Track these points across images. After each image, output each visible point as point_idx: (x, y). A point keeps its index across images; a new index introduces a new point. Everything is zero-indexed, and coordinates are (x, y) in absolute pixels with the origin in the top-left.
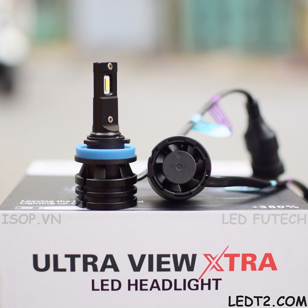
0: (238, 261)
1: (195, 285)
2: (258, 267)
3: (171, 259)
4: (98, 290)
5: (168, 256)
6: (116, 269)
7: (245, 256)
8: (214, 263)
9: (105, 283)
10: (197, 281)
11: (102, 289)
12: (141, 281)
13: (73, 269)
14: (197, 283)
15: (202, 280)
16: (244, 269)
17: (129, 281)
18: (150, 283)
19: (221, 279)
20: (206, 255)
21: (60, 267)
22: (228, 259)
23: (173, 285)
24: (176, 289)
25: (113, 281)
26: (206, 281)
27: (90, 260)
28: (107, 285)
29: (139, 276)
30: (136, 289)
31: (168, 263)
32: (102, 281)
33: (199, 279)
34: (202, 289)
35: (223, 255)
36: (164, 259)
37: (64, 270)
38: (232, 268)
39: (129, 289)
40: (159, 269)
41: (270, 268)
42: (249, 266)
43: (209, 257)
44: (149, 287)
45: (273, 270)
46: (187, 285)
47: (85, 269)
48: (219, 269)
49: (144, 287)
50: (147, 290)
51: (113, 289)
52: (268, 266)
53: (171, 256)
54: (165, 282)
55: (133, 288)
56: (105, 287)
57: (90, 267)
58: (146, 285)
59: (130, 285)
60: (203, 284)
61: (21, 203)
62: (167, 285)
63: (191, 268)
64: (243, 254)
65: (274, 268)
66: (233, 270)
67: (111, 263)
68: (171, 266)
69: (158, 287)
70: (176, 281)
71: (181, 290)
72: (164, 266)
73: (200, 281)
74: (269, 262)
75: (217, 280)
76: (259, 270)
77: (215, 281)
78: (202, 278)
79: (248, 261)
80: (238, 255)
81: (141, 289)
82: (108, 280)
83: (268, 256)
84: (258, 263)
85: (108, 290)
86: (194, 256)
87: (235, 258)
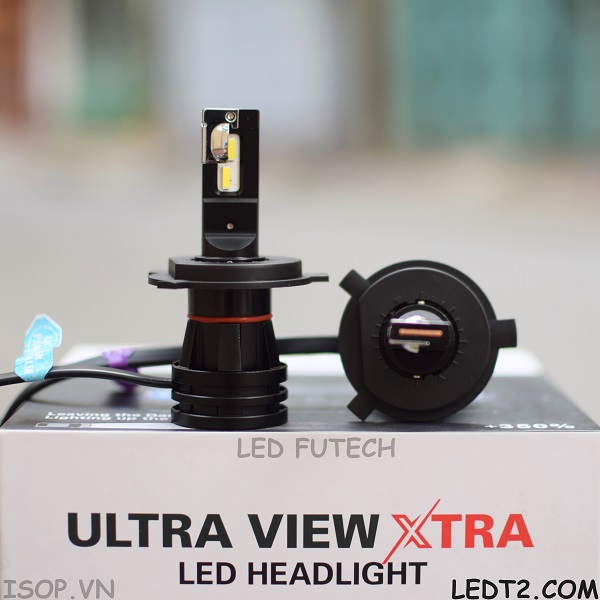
0: (458, 530)
1: (376, 575)
2: (496, 540)
3: (330, 525)
4: (192, 582)
5: (325, 518)
6: (226, 543)
7: (471, 519)
8: (412, 531)
9: (204, 568)
10: (380, 566)
11: (200, 581)
12: (274, 565)
13: (144, 541)
14: (380, 571)
15: (390, 565)
16: (470, 543)
17: (251, 565)
18: (290, 570)
19: (425, 564)
20: (397, 517)
21: (119, 537)
22: (439, 524)
23: (335, 574)
24: (339, 582)
25: (219, 565)
26: (397, 567)
27: (177, 524)
28: (209, 573)
29: (269, 555)
30: (265, 582)
31: (325, 531)
32: (200, 565)
33: (384, 563)
34: (390, 582)
35: (430, 517)
36: (316, 524)
37: (128, 544)
38: (446, 542)
39: (251, 582)
40: (308, 543)
41: (520, 542)
42: (479, 539)
43: (402, 520)
44: (288, 578)
45: (525, 546)
46: (360, 573)
47: (167, 543)
48: (421, 543)
49: (279, 578)
50: (285, 583)
51: (219, 581)
52: (515, 538)
53: (331, 518)
54: (320, 568)
55: (258, 578)
56: (205, 578)
57: (176, 539)
58: (284, 573)
59: (252, 573)
60: (391, 573)
61: (47, 417)
62: (323, 574)
63: (368, 542)
64: (467, 516)
65: (528, 543)
66: (449, 546)
67: (215, 530)
68: (331, 537)
69: (305, 578)
70: (339, 565)
71: (349, 583)
72: (316, 538)
73: (386, 566)
74: (518, 531)
75: (418, 566)
76: (499, 546)
77: (414, 567)
78: (389, 561)
79: (478, 529)
80: (458, 518)
81: (274, 582)
82: (210, 564)
83: (515, 519)
84: (496, 533)
85: (211, 583)
86: (375, 519)
87: (453, 523)
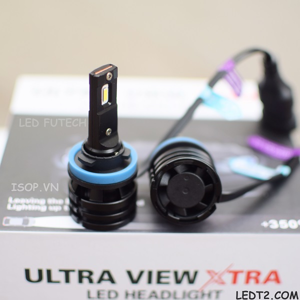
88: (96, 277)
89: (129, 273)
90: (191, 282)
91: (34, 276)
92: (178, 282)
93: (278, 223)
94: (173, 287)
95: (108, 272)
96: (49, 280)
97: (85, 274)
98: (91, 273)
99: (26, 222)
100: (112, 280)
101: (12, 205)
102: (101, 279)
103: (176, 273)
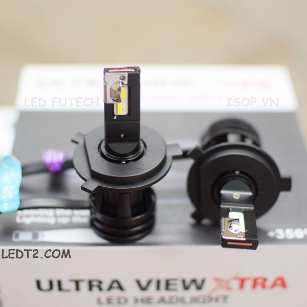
88: (105, 286)
89: (138, 282)
90: (199, 288)
91: (45, 285)
92: (186, 288)
93: (285, 232)
94: (181, 292)
95: (117, 282)
96: (60, 289)
97: (95, 283)
98: (100, 282)
99: (35, 236)
100: (121, 288)
101: (21, 217)
102: (111, 288)
103: (184, 281)
